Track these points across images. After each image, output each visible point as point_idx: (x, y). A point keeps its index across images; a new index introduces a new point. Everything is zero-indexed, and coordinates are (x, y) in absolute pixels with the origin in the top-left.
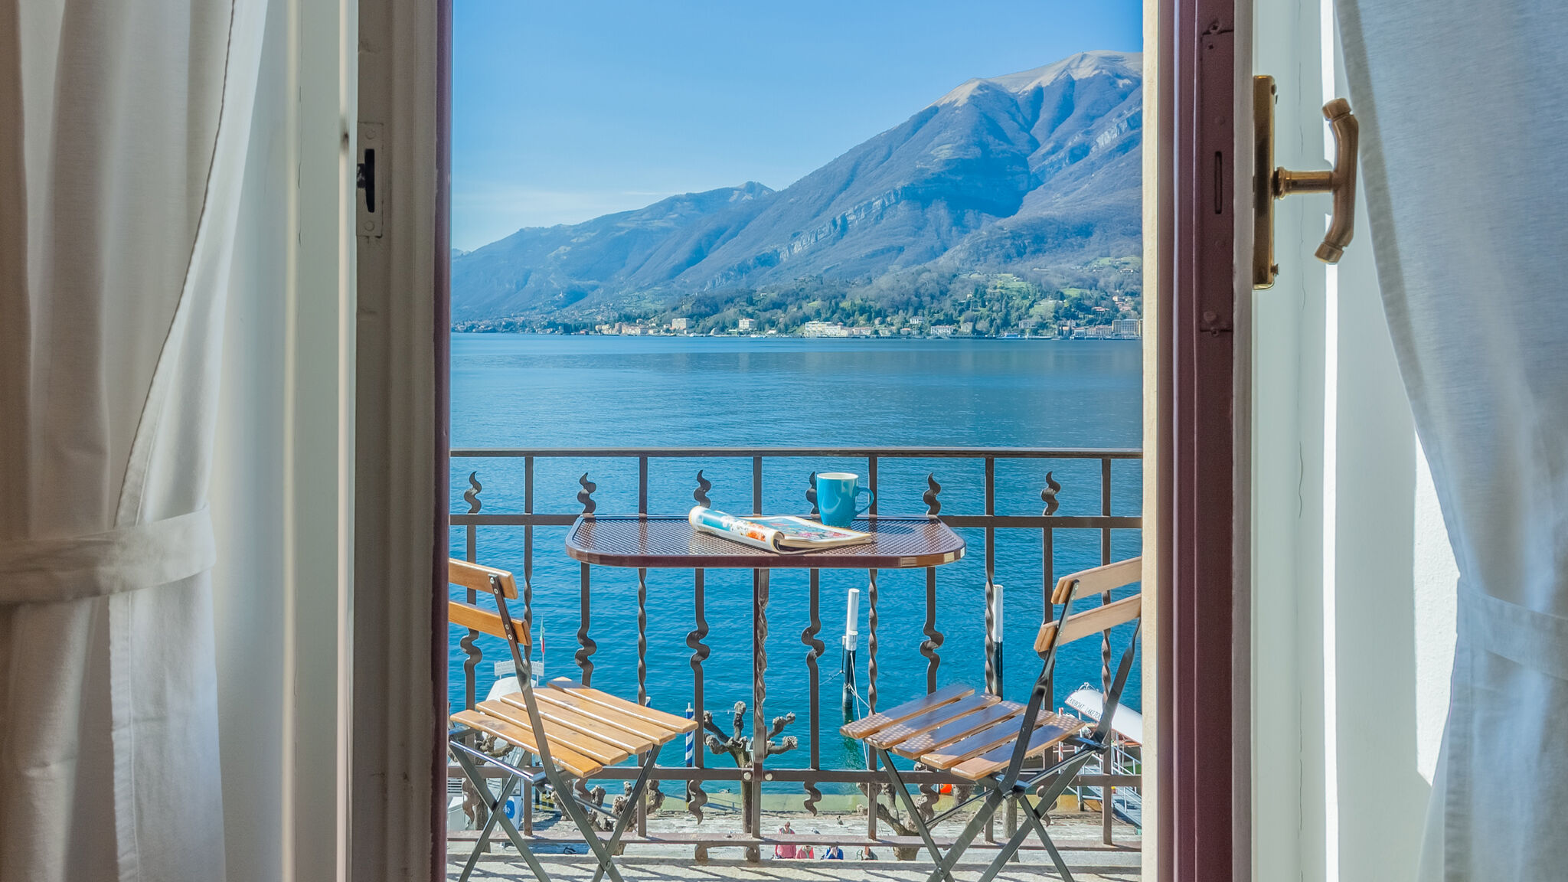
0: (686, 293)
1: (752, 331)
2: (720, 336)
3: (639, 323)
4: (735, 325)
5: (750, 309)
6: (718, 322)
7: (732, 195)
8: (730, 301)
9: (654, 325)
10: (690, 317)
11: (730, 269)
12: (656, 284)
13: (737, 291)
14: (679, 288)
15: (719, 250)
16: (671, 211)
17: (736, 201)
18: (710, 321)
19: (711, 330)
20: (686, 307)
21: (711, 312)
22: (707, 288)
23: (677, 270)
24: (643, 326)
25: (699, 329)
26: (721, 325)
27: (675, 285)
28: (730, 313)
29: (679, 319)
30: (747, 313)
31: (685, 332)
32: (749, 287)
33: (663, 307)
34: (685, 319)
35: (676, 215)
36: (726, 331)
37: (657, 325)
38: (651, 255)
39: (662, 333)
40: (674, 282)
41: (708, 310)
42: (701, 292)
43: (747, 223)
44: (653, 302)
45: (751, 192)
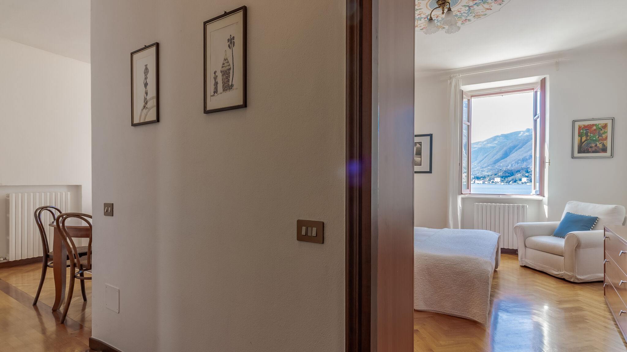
0: (501, 169)
1: (528, 182)
2: (514, 184)
3: (482, 179)
4: (520, 180)
5: (527, 175)
6: (513, 179)
7: (520, 133)
8: (518, 171)
9: (487, 180)
10: (502, 177)
11: (519, 160)
12: (488, 166)
13: (522, 168)
14: (498, 167)
15: (514, 153)
16: (495, 140)
17: (522, 135)
18: (510, 179)
19: (510, 182)
20: (500, 174)
21: (510, 176)
22: (509, 167)
23: (497, 161)
24: (483, 180)
25: (505, 182)
26: (514, 180)
27: (496, 166)
28: (518, 176)
29: (497, 178)
30: (526, 175)
31: (500, 182)
32: (527, 166)
33: (491, 174)
34: (500, 178)
35: (496, 142)
36: (517, 182)
37: (489, 180)
38: (487, 156)
39: (490, 183)
40: (496, 165)
41: (509, 175)
42: (507, 169)
43: (526, 143)
44: (487, 172)
45: (528, 132)
